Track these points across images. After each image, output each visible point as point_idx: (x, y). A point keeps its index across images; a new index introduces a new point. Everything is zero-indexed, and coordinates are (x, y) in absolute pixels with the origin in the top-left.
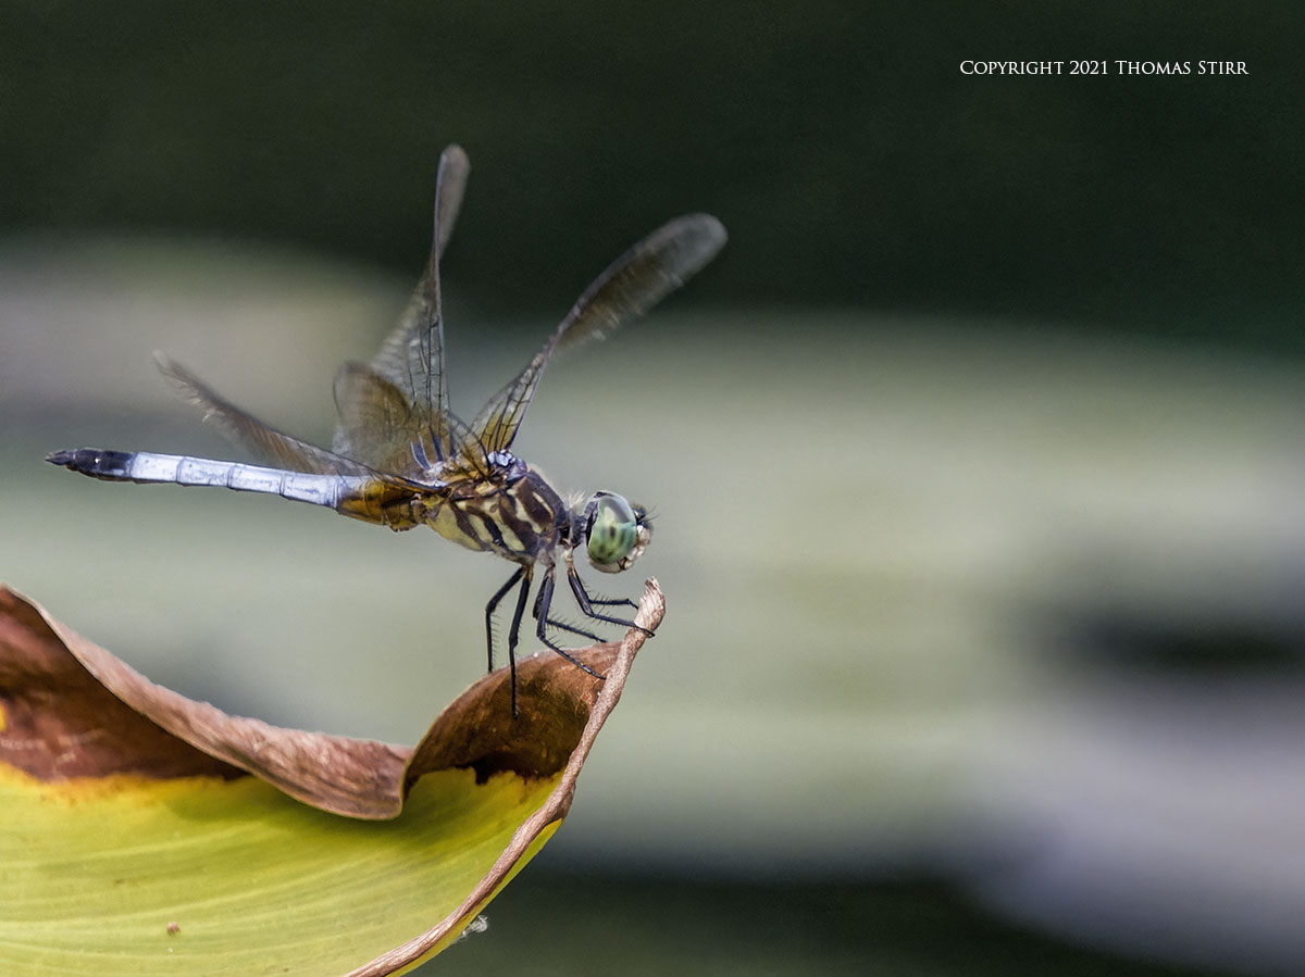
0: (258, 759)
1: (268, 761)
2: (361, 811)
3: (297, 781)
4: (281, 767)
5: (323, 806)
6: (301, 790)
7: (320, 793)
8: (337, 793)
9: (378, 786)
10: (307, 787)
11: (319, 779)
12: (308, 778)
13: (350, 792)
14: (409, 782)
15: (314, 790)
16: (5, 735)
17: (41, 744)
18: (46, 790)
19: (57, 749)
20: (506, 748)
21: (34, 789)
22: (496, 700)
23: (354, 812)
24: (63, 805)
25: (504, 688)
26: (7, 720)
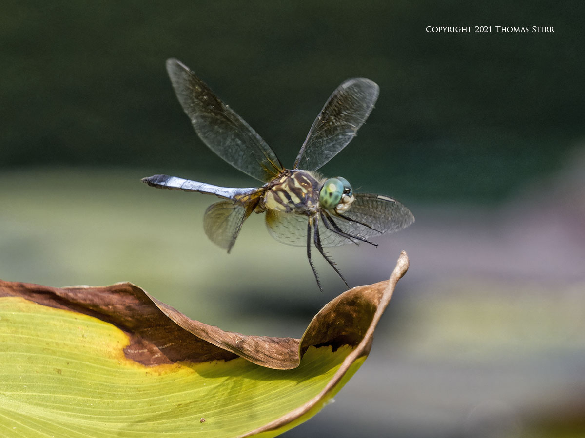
0: (238, 348)
1: (243, 349)
2: (283, 367)
3: (255, 356)
4: (249, 351)
6: (257, 360)
7: (265, 361)
9: (290, 355)
10: (260, 358)
11: (265, 355)
12: (260, 354)
13: (278, 359)
14: (303, 350)
15: (263, 359)
16: (129, 347)
17: (146, 351)
18: (148, 370)
19: (152, 353)
20: (343, 333)
21: (143, 370)
22: (337, 309)
23: (280, 367)
24: (156, 375)
25: (342, 303)
26: (130, 341)
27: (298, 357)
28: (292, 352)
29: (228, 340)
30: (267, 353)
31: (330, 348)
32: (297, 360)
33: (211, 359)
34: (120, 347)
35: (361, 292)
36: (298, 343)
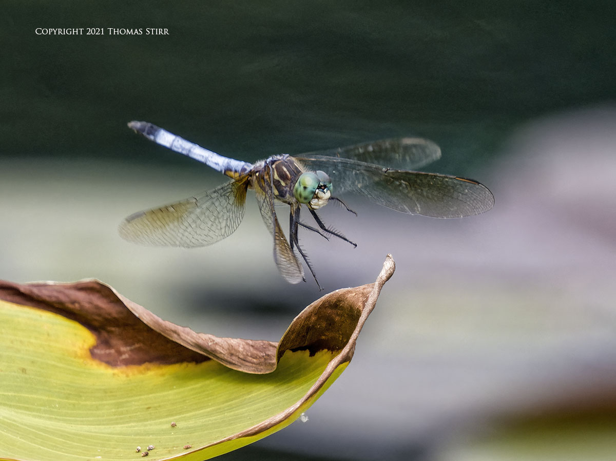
0: (211, 350)
2: (257, 371)
3: (229, 359)
5: (240, 370)
6: (231, 363)
7: (239, 364)
8: (247, 364)
10: (234, 362)
13: (253, 363)
14: (280, 355)
15: (236, 363)
16: (95, 347)
17: (113, 351)
18: (116, 371)
19: (120, 353)
20: (323, 337)
21: (110, 371)
22: (319, 312)
23: (255, 371)
24: (123, 377)
25: (323, 306)
26: (97, 341)
27: (274, 361)
28: (268, 355)
29: (200, 342)
31: (307, 352)
32: (273, 364)
33: (180, 360)
34: (86, 346)
35: (343, 295)
36: (275, 347)
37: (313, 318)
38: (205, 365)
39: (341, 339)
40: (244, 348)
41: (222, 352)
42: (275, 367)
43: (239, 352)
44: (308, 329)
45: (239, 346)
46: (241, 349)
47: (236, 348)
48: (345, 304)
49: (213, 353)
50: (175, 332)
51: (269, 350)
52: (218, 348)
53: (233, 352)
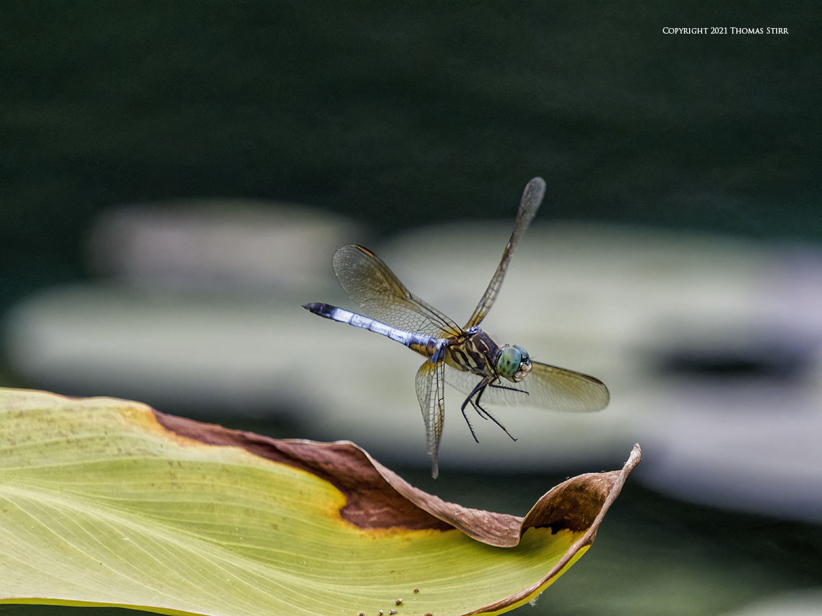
0: (457, 520)
1: (462, 522)
2: (500, 544)
3: (473, 530)
4: (466, 524)
5: (483, 541)
6: (475, 534)
7: (483, 536)
8: (490, 536)
9: (508, 533)
10: (478, 533)
11: (483, 530)
12: (478, 529)
13: (496, 536)
14: (523, 530)
15: (480, 534)
16: (346, 508)
17: (362, 513)
18: (363, 532)
19: (369, 515)
20: (566, 517)
21: (357, 532)
22: (564, 494)
23: (497, 544)
24: (370, 539)
25: (569, 489)
26: (347, 501)
27: (517, 536)
28: (511, 530)
29: (447, 511)
30: (485, 528)
31: (550, 530)
32: (516, 539)
33: (426, 527)
34: (337, 506)
35: (589, 480)
36: (520, 523)
37: (558, 500)
38: (449, 533)
39: (583, 520)
40: (488, 521)
41: (467, 522)
42: (518, 541)
43: (484, 524)
44: (553, 509)
45: (484, 518)
46: (485, 521)
47: (482, 520)
48: (590, 489)
49: (458, 522)
50: (423, 500)
51: (513, 525)
52: (463, 519)
53: (478, 523)
